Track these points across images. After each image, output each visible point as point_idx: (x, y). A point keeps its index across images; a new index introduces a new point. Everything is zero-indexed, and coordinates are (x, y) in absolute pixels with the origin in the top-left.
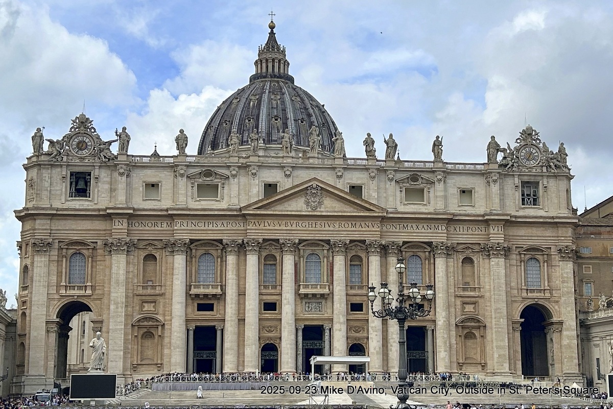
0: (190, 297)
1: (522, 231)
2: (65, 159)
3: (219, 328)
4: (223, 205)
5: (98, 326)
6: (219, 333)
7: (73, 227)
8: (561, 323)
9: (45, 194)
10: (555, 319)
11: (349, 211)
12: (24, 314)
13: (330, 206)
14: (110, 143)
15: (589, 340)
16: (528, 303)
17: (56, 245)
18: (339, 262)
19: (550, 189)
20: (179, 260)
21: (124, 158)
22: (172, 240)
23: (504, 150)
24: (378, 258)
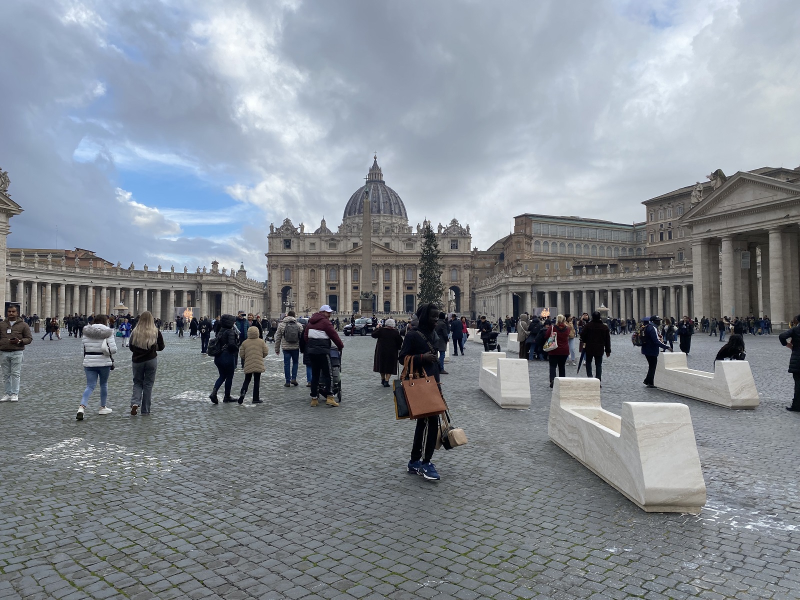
0: (327, 285)
1: (450, 259)
2: (282, 234)
3: (338, 295)
4: (338, 251)
5: (296, 295)
6: (338, 297)
7: (285, 259)
8: (463, 293)
9: (275, 248)
10: (461, 292)
11: (385, 253)
12: (270, 290)
13: (377, 251)
14: (297, 229)
15: (475, 299)
16: (452, 286)
17: (280, 266)
18: (381, 272)
19: (462, 243)
20: (323, 271)
21: (303, 234)
22: (320, 264)
23: (444, 228)
24: (395, 270)
